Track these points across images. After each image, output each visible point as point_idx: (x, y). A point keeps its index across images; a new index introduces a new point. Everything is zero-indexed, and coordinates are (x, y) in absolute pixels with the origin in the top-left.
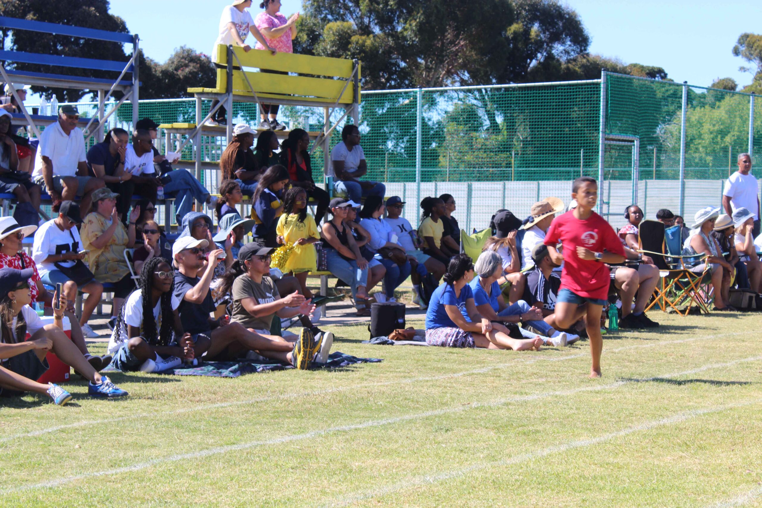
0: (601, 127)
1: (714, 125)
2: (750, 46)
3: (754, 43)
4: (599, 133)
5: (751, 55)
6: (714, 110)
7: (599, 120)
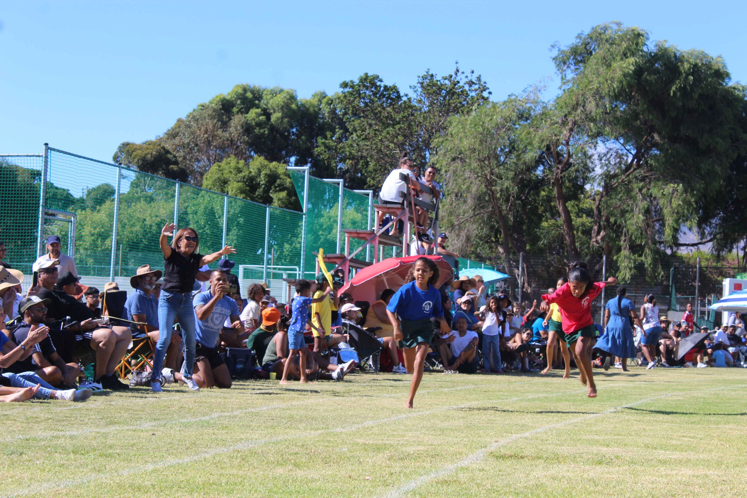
0: (41, 201)
1: (95, 228)
2: (129, 154)
3: (132, 152)
4: (39, 207)
5: (130, 162)
6: (95, 213)
7: (39, 194)
